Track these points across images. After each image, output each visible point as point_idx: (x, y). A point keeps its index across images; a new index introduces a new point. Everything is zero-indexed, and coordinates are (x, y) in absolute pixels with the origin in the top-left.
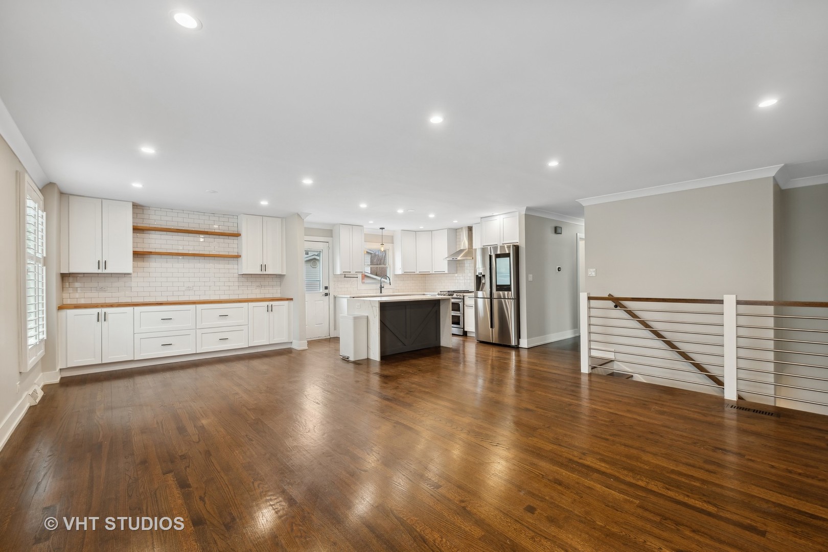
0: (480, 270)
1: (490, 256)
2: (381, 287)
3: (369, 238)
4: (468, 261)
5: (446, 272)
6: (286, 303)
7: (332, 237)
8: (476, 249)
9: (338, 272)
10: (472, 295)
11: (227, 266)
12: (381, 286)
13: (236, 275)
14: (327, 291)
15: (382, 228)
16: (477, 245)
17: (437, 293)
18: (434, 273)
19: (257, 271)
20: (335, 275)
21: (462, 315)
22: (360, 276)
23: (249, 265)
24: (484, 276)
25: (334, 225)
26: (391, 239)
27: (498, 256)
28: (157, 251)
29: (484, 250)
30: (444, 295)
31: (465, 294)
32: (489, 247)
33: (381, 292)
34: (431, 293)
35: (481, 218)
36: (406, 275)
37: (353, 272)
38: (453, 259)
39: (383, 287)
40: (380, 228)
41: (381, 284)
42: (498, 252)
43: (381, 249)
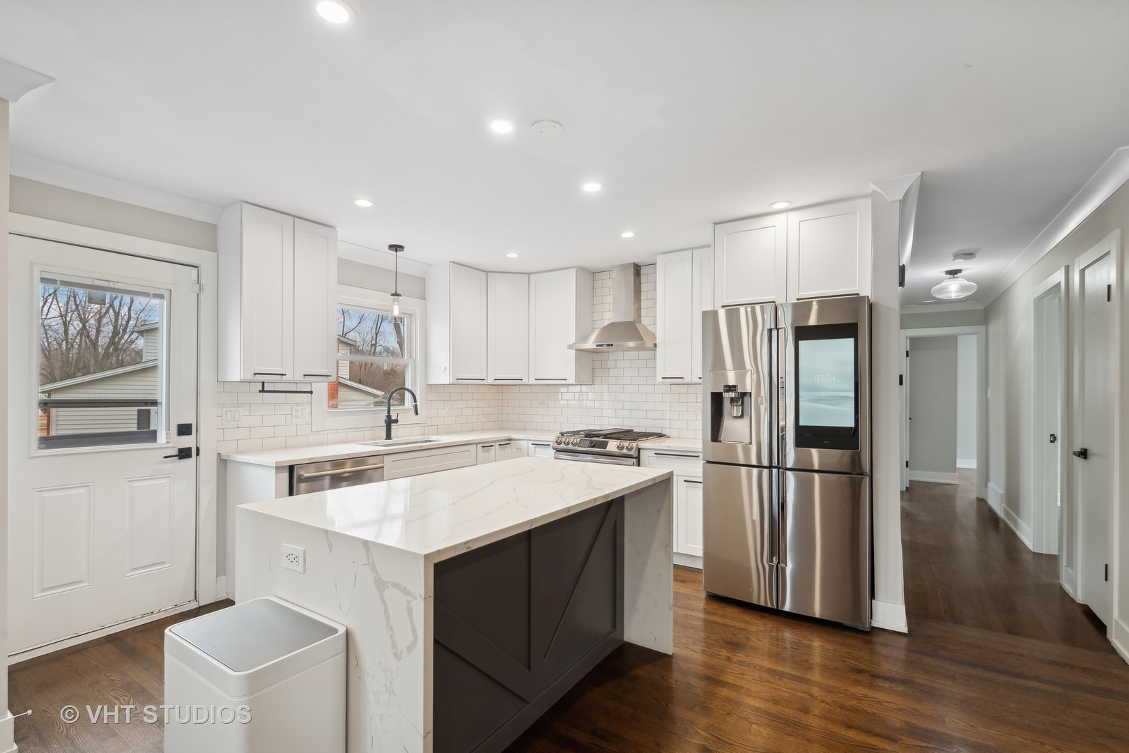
2: (390, 422)
5: (571, 380)
9: (235, 373)
12: (389, 416)
14: (187, 442)
15: (396, 248)
18: (532, 381)
20: (223, 384)
22: (321, 388)
24: (742, 396)
25: (225, 205)
26: (421, 288)
27: (806, 333)
30: (578, 445)
31: (641, 444)
32: (748, 310)
33: (389, 436)
34: (531, 437)
35: (715, 224)
36: (462, 386)
37: (294, 376)
38: (602, 345)
39: (396, 421)
40: (391, 247)
41: (389, 411)
42: (812, 321)
43: (392, 312)
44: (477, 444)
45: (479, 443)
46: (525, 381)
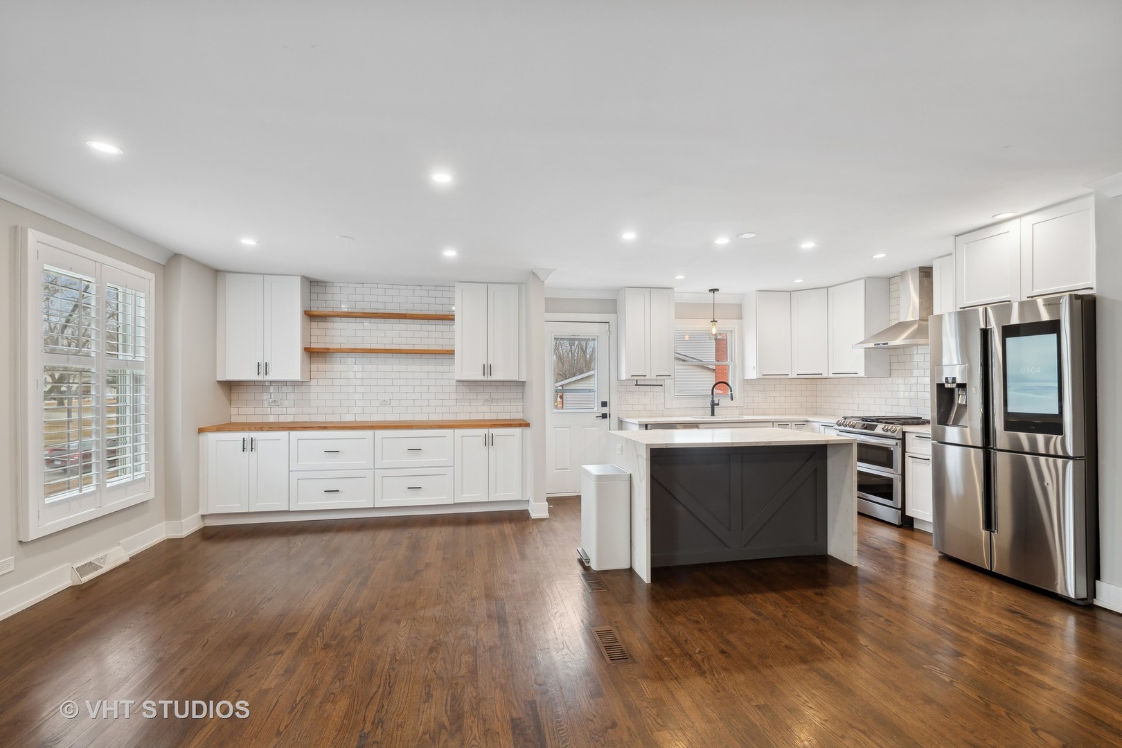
0: (954, 368)
1: (985, 334)
2: (713, 405)
3: (685, 310)
4: (921, 350)
5: (862, 374)
6: (517, 431)
7: (616, 313)
8: (940, 317)
9: (623, 377)
10: (926, 430)
11: (440, 368)
12: (713, 401)
13: (453, 382)
14: (605, 410)
15: (714, 290)
16: (945, 303)
17: (835, 421)
18: (831, 375)
19: (478, 376)
20: (620, 381)
21: (899, 478)
22: (669, 384)
23: (467, 367)
24: (962, 386)
25: (619, 291)
26: (737, 311)
27: (1010, 331)
28: (344, 346)
29: (964, 316)
30: (854, 427)
31: (906, 428)
32: (981, 309)
33: (713, 414)
34: (821, 420)
35: (957, 236)
36: (768, 381)
37: (651, 376)
38: (879, 344)
39: (718, 404)
40: (710, 290)
41: (713, 398)
42: (1015, 320)
43: (711, 331)
44: (773, 422)
45: (793, 422)
46: (824, 376)
